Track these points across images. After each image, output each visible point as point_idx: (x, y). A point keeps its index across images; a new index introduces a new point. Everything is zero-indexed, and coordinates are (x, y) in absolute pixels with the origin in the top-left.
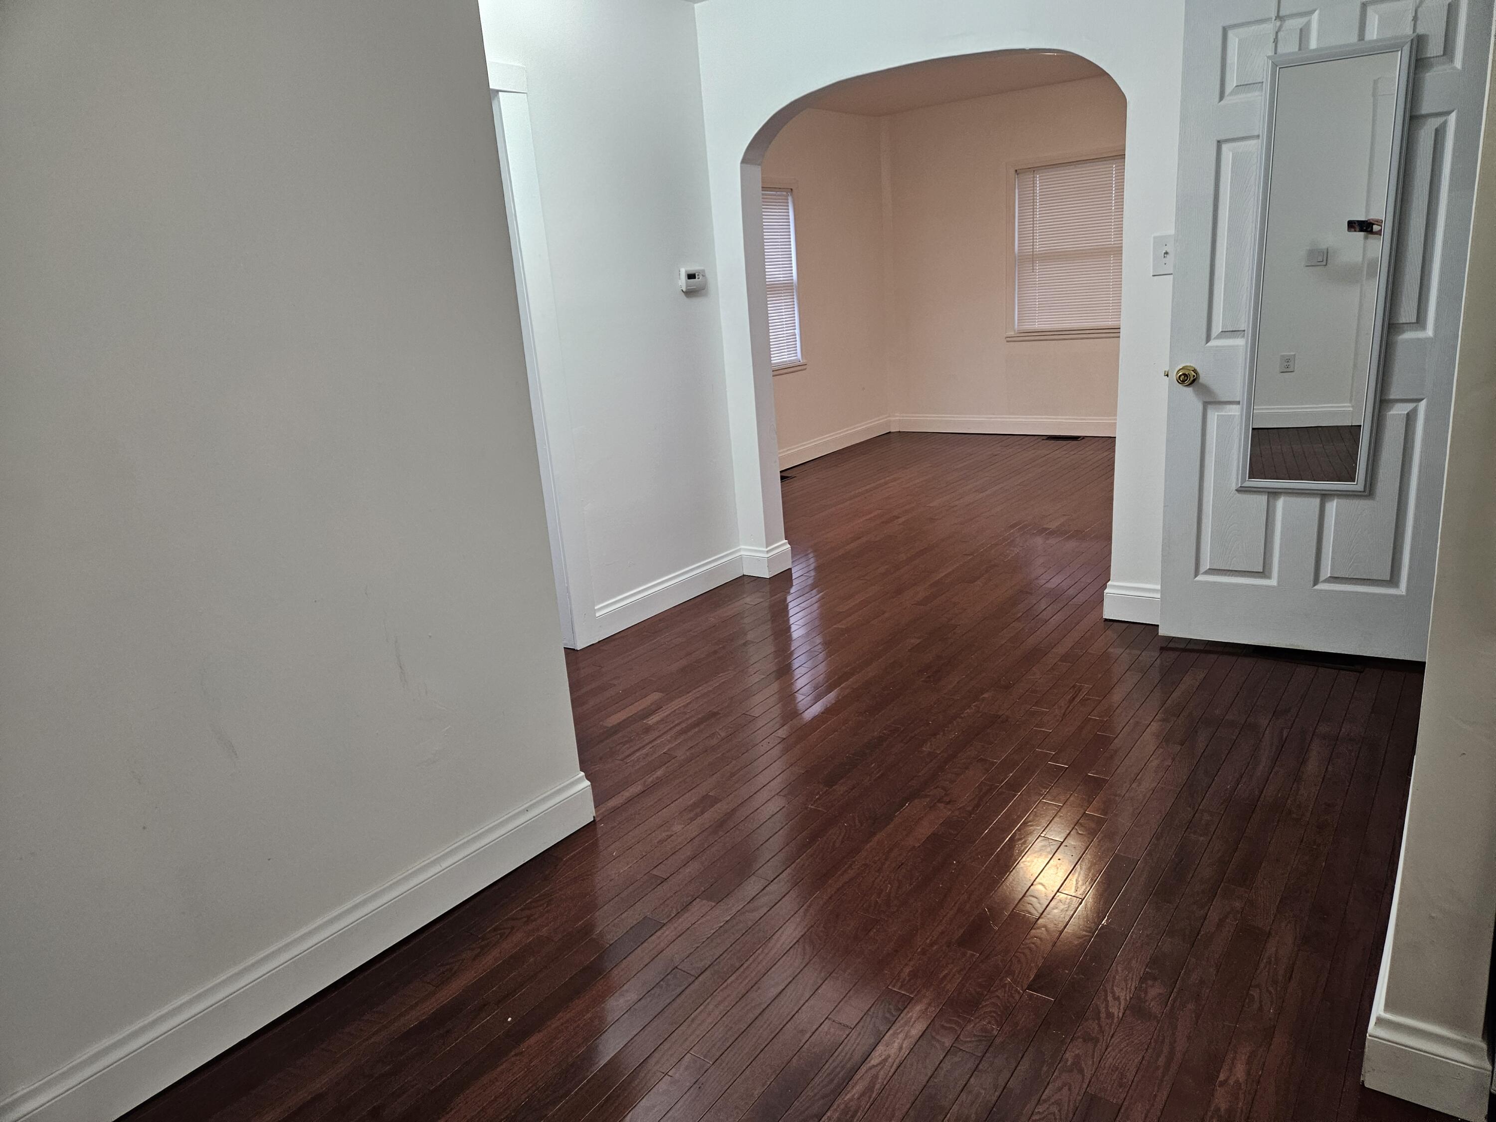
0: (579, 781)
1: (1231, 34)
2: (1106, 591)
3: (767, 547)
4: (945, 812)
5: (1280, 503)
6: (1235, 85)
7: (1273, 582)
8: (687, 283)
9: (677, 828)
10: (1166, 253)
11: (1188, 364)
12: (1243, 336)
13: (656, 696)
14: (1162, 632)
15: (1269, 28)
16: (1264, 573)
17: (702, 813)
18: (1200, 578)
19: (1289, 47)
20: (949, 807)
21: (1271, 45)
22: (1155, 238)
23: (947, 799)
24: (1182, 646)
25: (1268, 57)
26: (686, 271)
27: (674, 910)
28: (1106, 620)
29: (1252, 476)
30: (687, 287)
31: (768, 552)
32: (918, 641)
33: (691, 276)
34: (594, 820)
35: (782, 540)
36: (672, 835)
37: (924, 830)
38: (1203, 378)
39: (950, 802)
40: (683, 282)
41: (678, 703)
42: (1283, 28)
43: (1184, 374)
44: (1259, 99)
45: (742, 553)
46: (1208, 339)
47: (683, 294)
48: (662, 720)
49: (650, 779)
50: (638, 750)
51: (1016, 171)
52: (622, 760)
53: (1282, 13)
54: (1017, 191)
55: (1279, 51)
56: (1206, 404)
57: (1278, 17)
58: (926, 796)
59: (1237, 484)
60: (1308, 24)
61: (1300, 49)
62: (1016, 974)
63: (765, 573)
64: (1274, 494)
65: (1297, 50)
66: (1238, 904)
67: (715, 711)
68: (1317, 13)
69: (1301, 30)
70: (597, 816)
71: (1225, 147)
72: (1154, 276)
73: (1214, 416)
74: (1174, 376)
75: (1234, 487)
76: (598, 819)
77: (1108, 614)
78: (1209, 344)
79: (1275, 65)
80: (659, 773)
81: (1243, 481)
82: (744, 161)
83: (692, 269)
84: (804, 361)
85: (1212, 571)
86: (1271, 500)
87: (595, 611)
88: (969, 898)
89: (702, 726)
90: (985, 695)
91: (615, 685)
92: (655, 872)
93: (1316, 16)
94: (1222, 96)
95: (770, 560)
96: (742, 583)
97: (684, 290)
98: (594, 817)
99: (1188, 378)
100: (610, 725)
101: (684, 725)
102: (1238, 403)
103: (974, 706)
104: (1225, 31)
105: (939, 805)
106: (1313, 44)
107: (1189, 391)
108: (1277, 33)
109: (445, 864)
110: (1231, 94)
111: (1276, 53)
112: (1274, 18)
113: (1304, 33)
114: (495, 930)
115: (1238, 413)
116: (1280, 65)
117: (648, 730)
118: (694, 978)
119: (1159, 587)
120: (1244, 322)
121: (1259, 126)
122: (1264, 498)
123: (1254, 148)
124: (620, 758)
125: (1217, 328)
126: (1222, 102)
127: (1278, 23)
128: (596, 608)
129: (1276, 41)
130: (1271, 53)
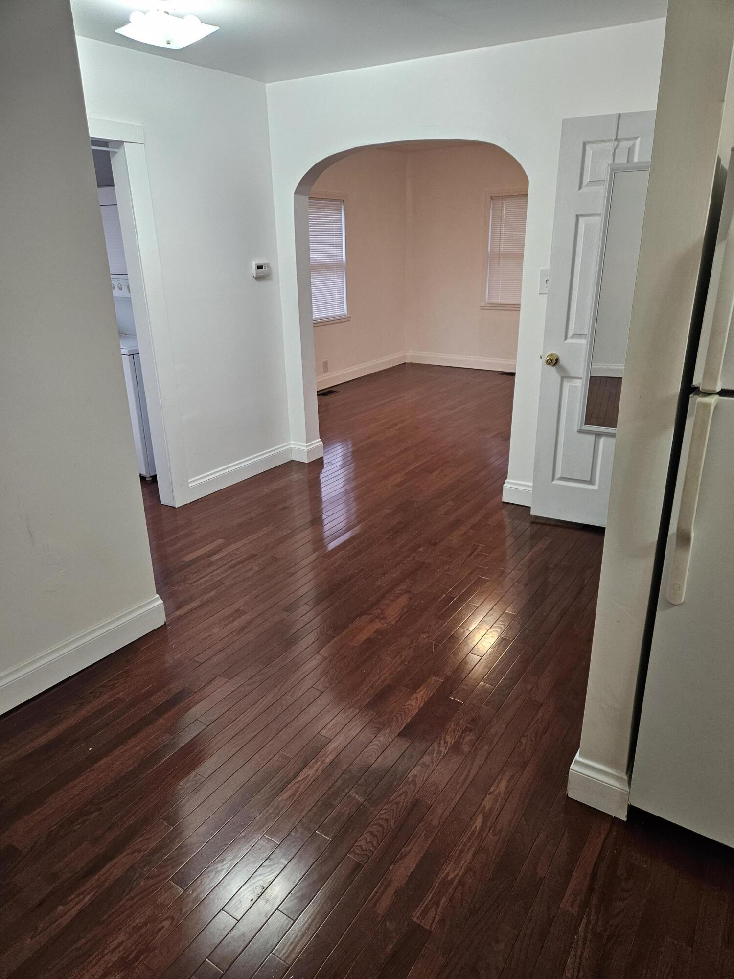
0: (156, 600)
1: (588, 147)
2: (505, 485)
3: (307, 444)
4: (378, 625)
5: (602, 440)
6: (588, 181)
7: (595, 487)
8: (256, 271)
9: (216, 630)
10: (547, 280)
11: (554, 352)
12: (586, 338)
13: (220, 541)
14: (533, 512)
15: (610, 146)
16: (591, 482)
17: (233, 621)
18: (555, 482)
19: (621, 159)
20: (382, 621)
21: (611, 157)
22: (542, 270)
23: (381, 616)
24: (543, 521)
25: (609, 165)
26: (256, 264)
27: (203, 683)
28: (504, 502)
29: (588, 422)
30: (256, 274)
31: (307, 447)
32: (390, 511)
33: (260, 267)
34: (165, 624)
35: (317, 439)
36: (212, 635)
37: (364, 636)
38: (562, 361)
39: (383, 618)
40: (254, 271)
41: (233, 547)
42: (619, 147)
43: (550, 359)
44: (602, 191)
45: (292, 446)
46: (566, 339)
47: (254, 279)
48: (221, 558)
49: (206, 597)
50: (201, 578)
51: (491, 197)
52: (191, 584)
53: (618, 137)
54: (491, 211)
55: (616, 161)
56: (563, 378)
57: (616, 139)
58: (369, 614)
59: (578, 428)
60: (634, 145)
61: (628, 162)
62: (393, 727)
63: (306, 460)
64: (598, 435)
65: (626, 161)
66: (530, 687)
67: (255, 553)
68: (639, 139)
69: (629, 149)
70: (168, 621)
71: (581, 220)
72: (540, 294)
73: (567, 385)
74: (545, 358)
75: (576, 429)
76: (167, 624)
77: (506, 498)
78: (566, 341)
79: (612, 170)
80: (213, 593)
81: (581, 426)
82: (295, 193)
83: (260, 262)
84: (349, 315)
85: (562, 479)
86: (597, 438)
87: (188, 483)
88: (379, 679)
89: (245, 564)
90: (421, 550)
91: (196, 533)
92: (196, 659)
93: (638, 141)
94: (580, 187)
95: (309, 452)
96: (291, 465)
97: (255, 276)
98: (165, 622)
99: (553, 362)
100: (187, 560)
101: (234, 562)
102: (581, 378)
103: (413, 556)
104: (585, 145)
105: (377, 620)
106: (636, 159)
107: (552, 369)
108: (615, 150)
109: (61, 653)
110: (585, 187)
111: (613, 163)
112: (614, 140)
113: (631, 151)
114: (91, 693)
115: (581, 385)
116: (615, 171)
117: (211, 564)
118: (206, 726)
119: (531, 484)
120: (587, 330)
121: (601, 208)
122: (592, 437)
123: (598, 221)
124: (190, 582)
125: (571, 332)
126: (581, 191)
127: (616, 143)
128: (189, 481)
129: (614, 154)
130: (610, 162)
